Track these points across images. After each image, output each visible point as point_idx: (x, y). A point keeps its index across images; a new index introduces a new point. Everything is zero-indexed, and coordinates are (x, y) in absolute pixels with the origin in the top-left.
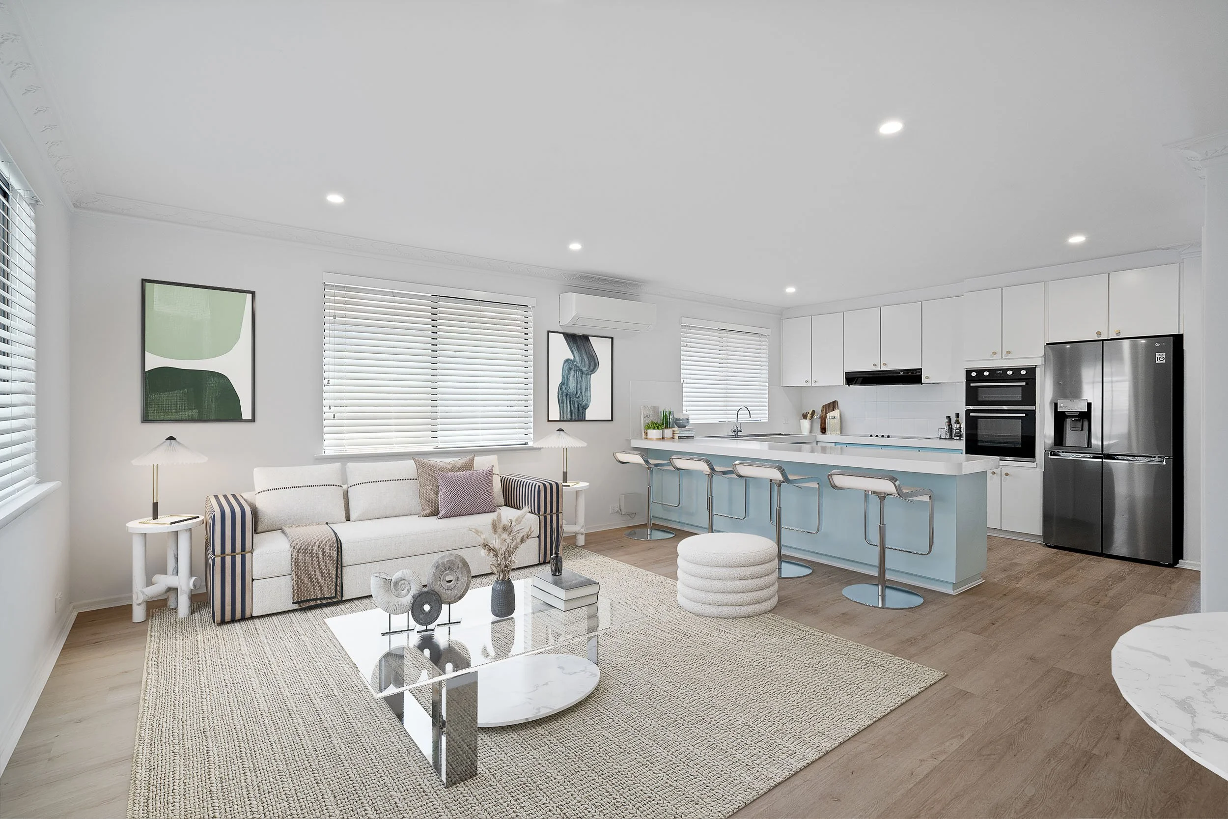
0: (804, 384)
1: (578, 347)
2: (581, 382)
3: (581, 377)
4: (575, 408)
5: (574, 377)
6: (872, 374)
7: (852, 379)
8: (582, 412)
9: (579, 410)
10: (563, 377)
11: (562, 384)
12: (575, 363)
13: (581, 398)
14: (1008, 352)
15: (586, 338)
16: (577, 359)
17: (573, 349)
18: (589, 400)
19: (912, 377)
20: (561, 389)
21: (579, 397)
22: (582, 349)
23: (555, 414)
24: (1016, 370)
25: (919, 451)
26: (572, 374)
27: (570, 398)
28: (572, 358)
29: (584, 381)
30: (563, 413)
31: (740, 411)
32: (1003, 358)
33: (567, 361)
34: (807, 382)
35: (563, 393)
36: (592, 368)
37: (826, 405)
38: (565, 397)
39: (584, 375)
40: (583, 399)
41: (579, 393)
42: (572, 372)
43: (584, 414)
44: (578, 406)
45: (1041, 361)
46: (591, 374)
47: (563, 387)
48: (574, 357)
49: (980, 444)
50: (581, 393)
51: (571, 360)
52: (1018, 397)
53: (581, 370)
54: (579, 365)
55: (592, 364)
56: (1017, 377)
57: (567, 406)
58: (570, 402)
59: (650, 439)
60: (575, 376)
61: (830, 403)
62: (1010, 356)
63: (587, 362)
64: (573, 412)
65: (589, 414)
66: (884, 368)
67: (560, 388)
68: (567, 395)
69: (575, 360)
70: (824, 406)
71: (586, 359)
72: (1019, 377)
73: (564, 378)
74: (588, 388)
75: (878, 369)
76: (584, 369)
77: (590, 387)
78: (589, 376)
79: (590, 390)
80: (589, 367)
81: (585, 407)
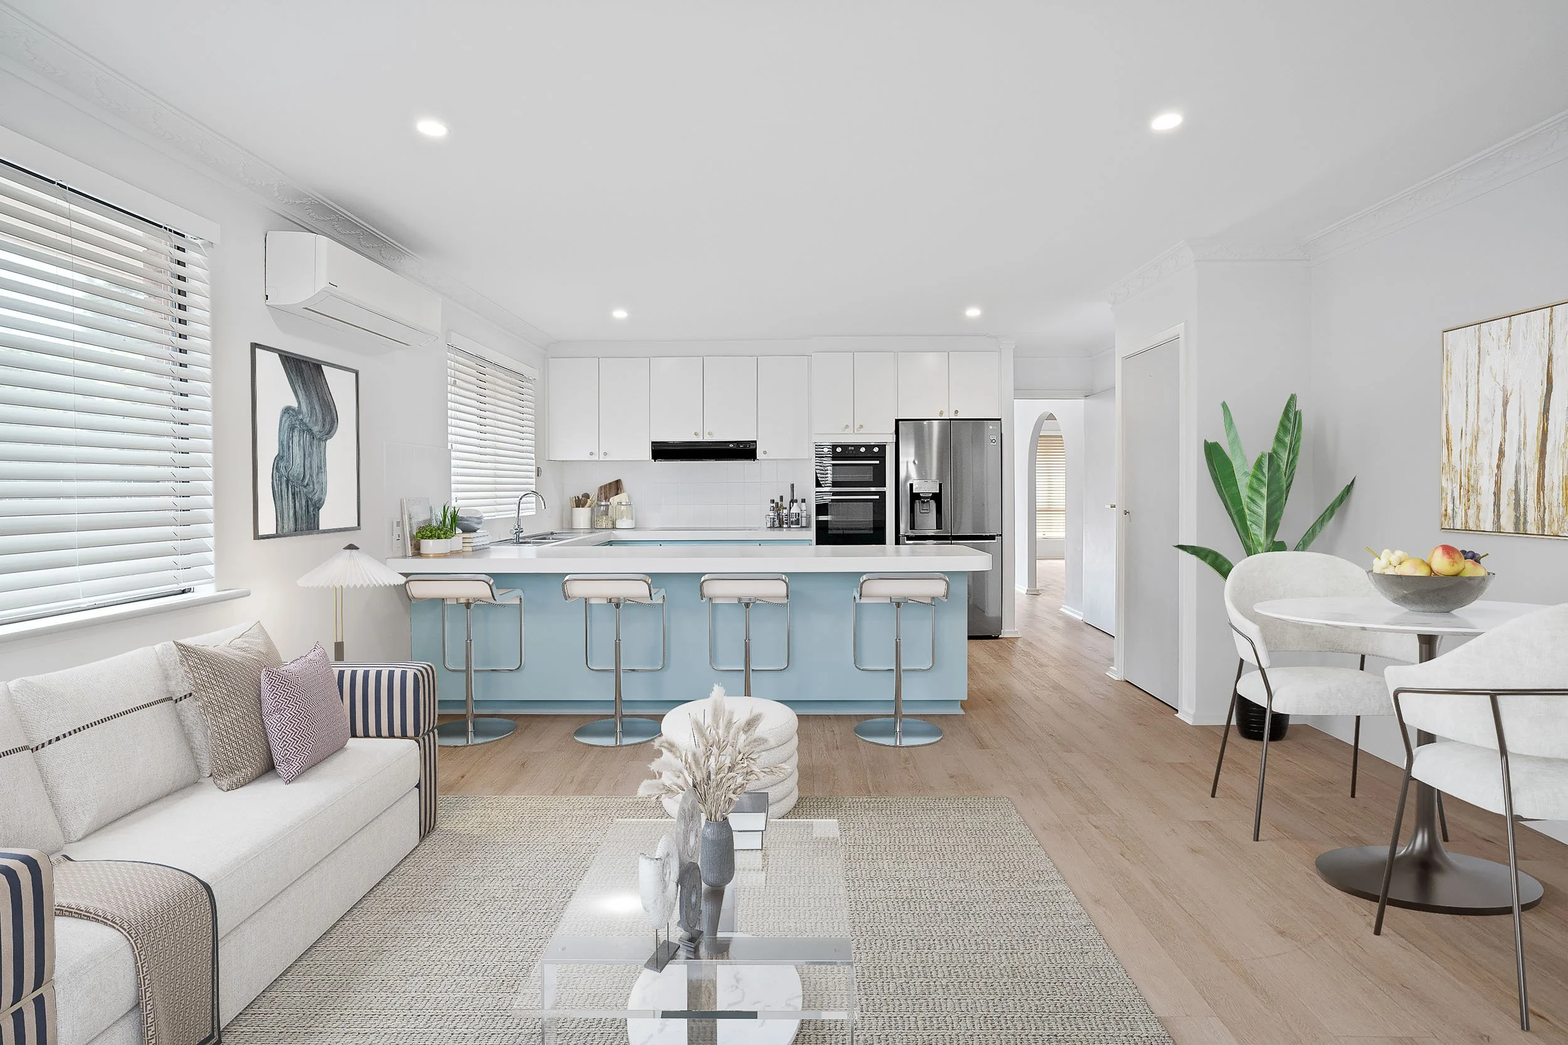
0: (588, 458)
1: (304, 383)
2: (311, 455)
3: (311, 445)
4: (301, 505)
5: (299, 445)
6: (689, 446)
7: (663, 452)
8: (314, 515)
9: (308, 512)
10: (281, 443)
11: (279, 458)
12: (301, 417)
13: (311, 486)
14: (861, 427)
15: (316, 367)
16: (304, 408)
17: (297, 387)
18: (323, 491)
19: (745, 451)
20: (278, 469)
21: (307, 484)
22: (312, 388)
23: (267, 525)
24: (870, 447)
25: (760, 545)
26: (296, 439)
27: (293, 487)
28: (295, 405)
29: (315, 455)
30: (283, 519)
31: (523, 499)
32: (855, 432)
33: (287, 410)
34: (591, 454)
35: (280, 477)
36: (327, 427)
37: (605, 486)
38: (284, 485)
39: (315, 442)
40: (314, 489)
41: (308, 476)
42: (296, 433)
43: (316, 517)
44: (307, 502)
45: (891, 439)
46: (326, 440)
47: (282, 464)
48: (299, 403)
49: (830, 532)
50: (311, 476)
51: (294, 410)
52: (869, 476)
53: (310, 431)
54: (307, 420)
55: (328, 419)
56: (868, 455)
57: (288, 505)
58: (293, 494)
59: (427, 556)
60: (301, 441)
61: (610, 484)
62: (862, 431)
63: (320, 416)
64: (299, 515)
65: (327, 518)
66: (708, 439)
67: (276, 467)
68: (287, 481)
69: (298, 412)
70: (601, 487)
71: (317, 407)
72: (871, 455)
73: (283, 446)
74: (321, 468)
75: (700, 439)
76: (316, 429)
77: (325, 465)
78: (322, 444)
79: (325, 471)
80: (324, 426)
81: (318, 505)
